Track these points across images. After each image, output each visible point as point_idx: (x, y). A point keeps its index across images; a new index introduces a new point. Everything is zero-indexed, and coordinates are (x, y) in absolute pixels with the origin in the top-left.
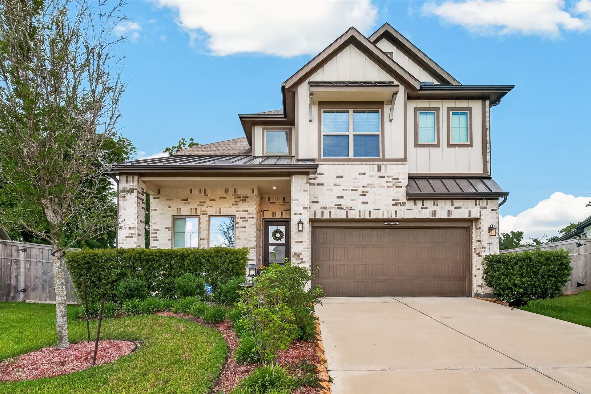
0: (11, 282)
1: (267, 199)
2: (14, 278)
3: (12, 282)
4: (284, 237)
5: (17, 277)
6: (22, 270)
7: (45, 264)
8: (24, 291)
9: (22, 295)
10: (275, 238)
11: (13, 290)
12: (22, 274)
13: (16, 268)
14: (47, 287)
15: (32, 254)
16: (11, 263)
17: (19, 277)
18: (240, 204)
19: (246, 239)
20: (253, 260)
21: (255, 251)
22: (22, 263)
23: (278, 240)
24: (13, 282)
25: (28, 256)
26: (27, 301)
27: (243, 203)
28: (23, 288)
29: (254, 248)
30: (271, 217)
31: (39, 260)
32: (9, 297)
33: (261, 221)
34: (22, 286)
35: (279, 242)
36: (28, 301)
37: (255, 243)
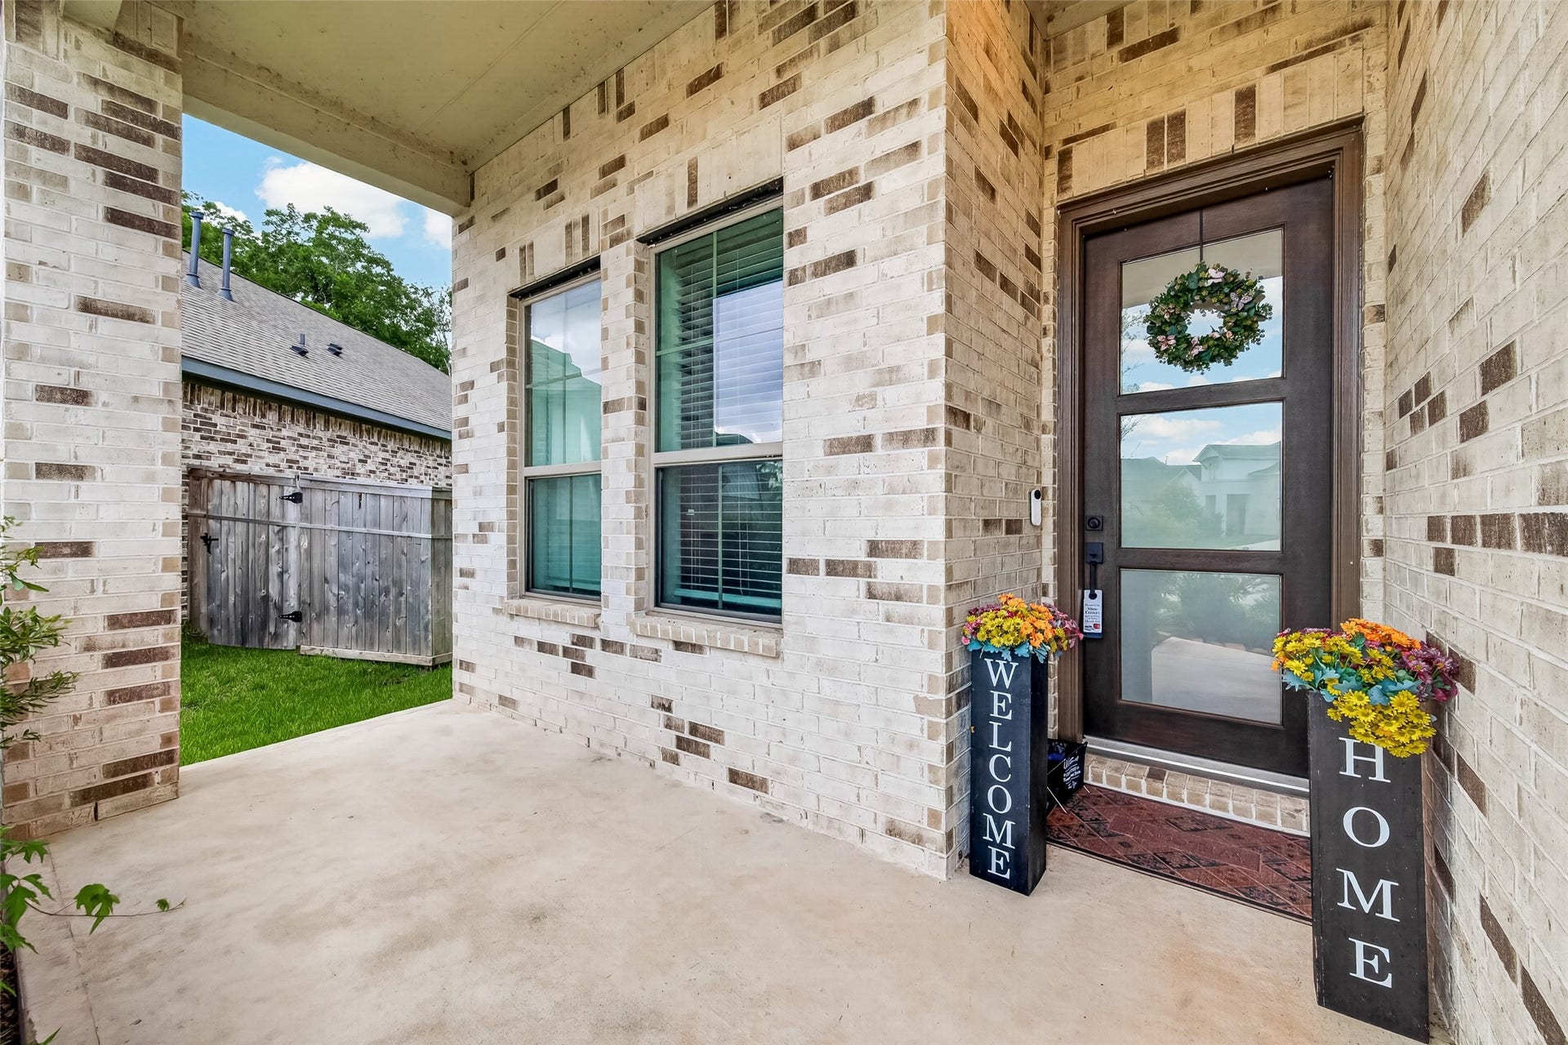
0: (268, 591)
1: (1097, 31)
2: (276, 578)
3: (271, 591)
4: (1272, 330)
5: (281, 575)
6: (293, 556)
7: (344, 536)
8: (297, 617)
9: (292, 628)
10: (1181, 352)
11: (273, 613)
12: (293, 569)
13: (278, 552)
14: (351, 607)
15: (313, 510)
16: (268, 537)
17: (286, 576)
18: (809, 73)
19: (851, 363)
20: (912, 549)
21: (933, 461)
22: (293, 536)
23: (1200, 362)
24: (274, 591)
25: (306, 516)
26: (304, 648)
27: (834, 46)
28: (296, 609)
29: (929, 435)
30: (1137, 169)
31: (328, 527)
32: (264, 634)
33: (1049, 228)
34: (292, 604)
35: (1216, 374)
36: (307, 648)
37: (934, 392)
